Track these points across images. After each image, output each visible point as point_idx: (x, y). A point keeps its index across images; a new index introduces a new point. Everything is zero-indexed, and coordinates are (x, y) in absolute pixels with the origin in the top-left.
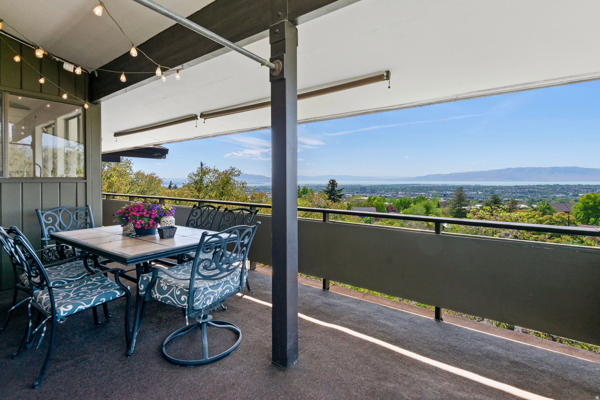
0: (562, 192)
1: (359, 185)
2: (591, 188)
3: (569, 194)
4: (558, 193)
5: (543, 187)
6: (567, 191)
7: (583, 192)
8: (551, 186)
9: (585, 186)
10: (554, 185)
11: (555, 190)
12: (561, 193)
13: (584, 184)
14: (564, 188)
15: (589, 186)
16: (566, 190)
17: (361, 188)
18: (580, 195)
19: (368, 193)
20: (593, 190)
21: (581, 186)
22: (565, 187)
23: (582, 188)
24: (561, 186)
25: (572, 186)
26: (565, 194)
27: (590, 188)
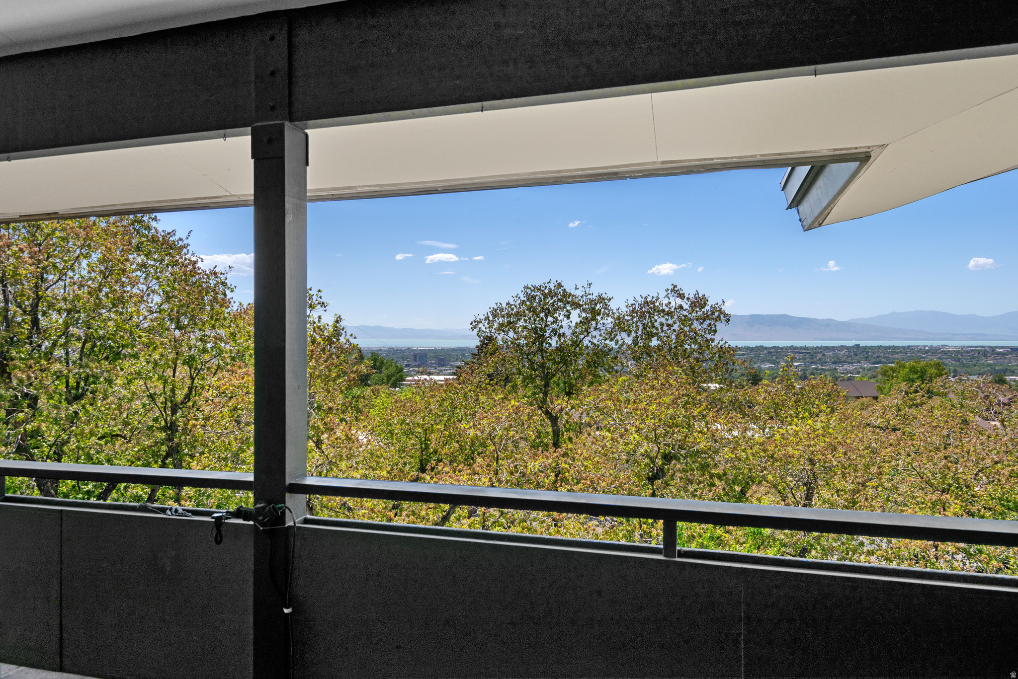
0: (769, 360)
1: (409, 348)
2: (809, 353)
3: (779, 362)
4: (763, 362)
5: (740, 351)
6: (777, 358)
7: (799, 359)
8: (752, 349)
9: (801, 348)
10: (756, 347)
11: (759, 356)
12: (768, 362)
13: (798, 346)
14: (772, 352)
15: (805, 348)
16: (774, 355)
17: (415, 356)
18: (795, 364)
19: (431, 365)
20: (812, 355)
21: (796, 348)
22: (773, 350)
23: (796, 352)
24: (766, 348)
25: (782, 348)
26: (773, 363)
27: (807, 353)
